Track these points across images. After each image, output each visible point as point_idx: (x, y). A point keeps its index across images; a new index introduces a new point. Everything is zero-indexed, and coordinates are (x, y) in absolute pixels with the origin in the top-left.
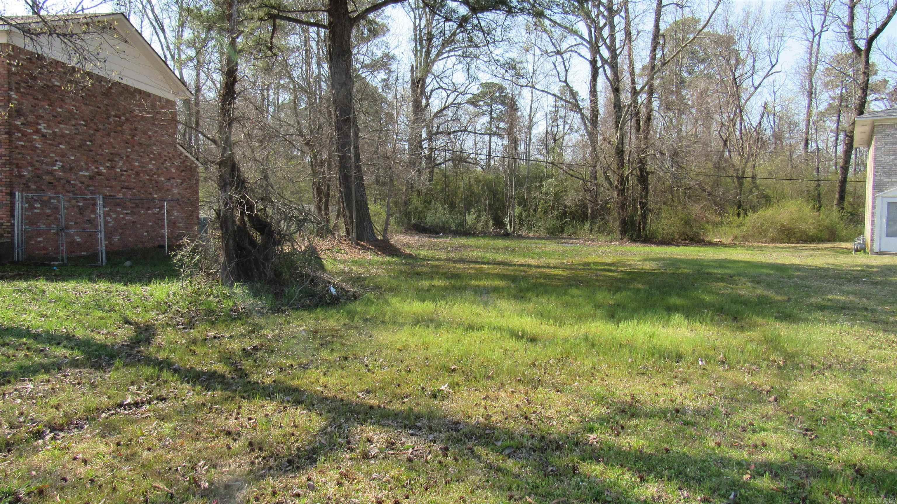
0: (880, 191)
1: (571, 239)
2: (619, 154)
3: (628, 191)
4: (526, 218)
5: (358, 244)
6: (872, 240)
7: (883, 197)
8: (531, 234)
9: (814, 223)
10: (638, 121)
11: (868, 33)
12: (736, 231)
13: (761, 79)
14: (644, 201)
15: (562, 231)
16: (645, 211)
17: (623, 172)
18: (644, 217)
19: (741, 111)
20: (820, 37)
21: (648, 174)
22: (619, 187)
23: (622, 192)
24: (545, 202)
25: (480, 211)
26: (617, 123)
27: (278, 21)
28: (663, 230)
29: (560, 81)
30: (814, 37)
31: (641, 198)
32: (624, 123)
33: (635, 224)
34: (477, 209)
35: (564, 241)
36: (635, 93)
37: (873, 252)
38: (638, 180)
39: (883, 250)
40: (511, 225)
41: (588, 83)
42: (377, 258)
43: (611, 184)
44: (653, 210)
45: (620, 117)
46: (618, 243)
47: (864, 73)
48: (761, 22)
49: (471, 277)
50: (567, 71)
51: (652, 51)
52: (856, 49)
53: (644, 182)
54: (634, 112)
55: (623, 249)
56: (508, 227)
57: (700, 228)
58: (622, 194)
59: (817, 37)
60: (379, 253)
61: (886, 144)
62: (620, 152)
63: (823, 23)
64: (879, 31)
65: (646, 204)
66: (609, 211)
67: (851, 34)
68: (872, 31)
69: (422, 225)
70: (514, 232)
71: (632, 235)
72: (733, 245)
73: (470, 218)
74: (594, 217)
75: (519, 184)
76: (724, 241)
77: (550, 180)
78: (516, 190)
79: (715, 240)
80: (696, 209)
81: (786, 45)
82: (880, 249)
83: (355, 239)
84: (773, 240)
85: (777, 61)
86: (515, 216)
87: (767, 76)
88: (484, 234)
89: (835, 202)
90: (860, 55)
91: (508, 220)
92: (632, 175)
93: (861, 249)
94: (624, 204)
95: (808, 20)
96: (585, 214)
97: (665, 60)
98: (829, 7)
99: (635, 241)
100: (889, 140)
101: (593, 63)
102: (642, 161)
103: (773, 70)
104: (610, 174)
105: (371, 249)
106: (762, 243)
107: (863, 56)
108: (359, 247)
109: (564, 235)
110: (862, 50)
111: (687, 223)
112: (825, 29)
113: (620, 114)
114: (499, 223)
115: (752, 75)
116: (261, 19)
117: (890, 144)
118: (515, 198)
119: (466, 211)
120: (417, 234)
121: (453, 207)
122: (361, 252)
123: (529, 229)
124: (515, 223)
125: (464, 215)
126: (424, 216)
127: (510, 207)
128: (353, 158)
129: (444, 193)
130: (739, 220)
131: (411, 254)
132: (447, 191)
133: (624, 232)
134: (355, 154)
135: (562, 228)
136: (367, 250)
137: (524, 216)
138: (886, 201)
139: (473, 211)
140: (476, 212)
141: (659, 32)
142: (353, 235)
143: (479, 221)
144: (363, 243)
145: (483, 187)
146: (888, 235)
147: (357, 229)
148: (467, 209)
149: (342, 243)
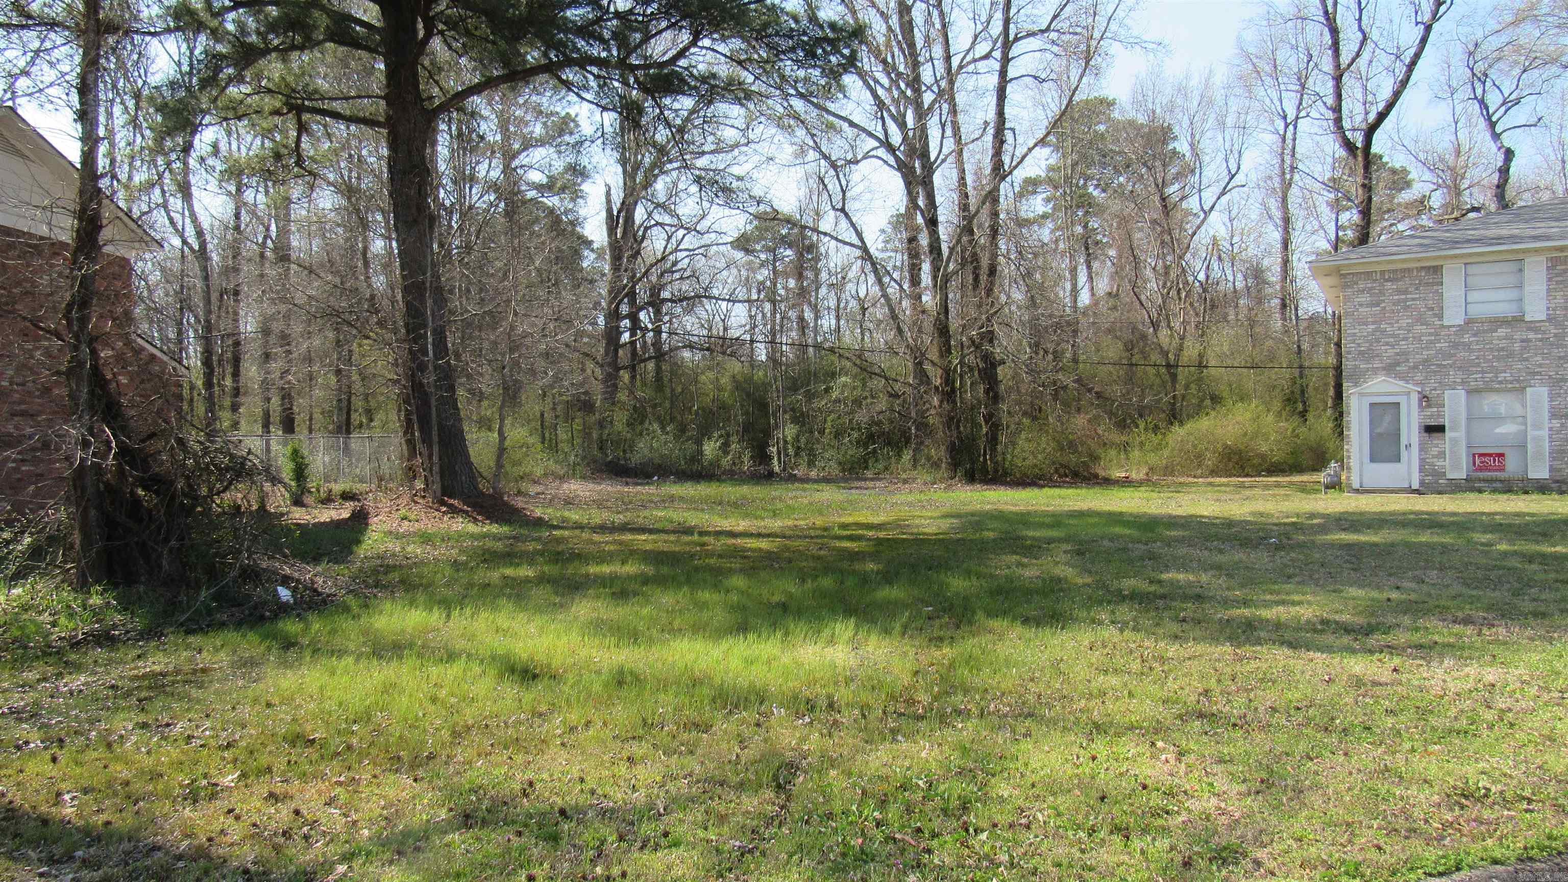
0: (1356, 384)
2: (940, 331)
4: (806, 445)
5: (443, 503)
6: (1349, 468)
7: (1361, 395)
8: (813, 474)
10: (975, 271)
11: (1365, 119)
12: (1152, 459)
13: (1214, 199)
14: (991, 411)
15: (866, 467)
16: (993, 428)
18: (993, 440)
20: (1295, 128)
21: (997, 364)
22: (944, 388)
23: (949, 396)
24: (838, 417)
25: (728, 435)
26: (935, 279)
27: (306, 117)
28: (1024, 460)
29: (834, 209)
30: (1287, 126)
31: (986, 405)
32: (947, 281)
34: (723, 432)
35: (858, 484)
37: (1349, 489)
38: (980, 376)
39: (1368, 485)
40: (779, 459)
42: (472, 528)
43: (930, 383)
44: (1007, 426)
45: (939, 270)
46: (943, 486)
47: (1364, 186)
48: (1211, 103)
49: (603, 558)
50: (844, 192)
51: (993, 155)
52: (1349, 146)
53: (989, 378)
56: (775, 461)
57: (1090, 455)
58: (949, 401)
59: (1291, 127)
60: (480, 518)
61: (1361, 305)
62: (943, 331)
63: (1300, 105)
64: (1382, 116)
65: (996, 415)
67: (1338, 122)
68: (1372, 117)
69: (622, 462)
70: (784, 470)
72: (1146, 483)
73: (710, 448)
75: (790, 386)
76: (1134, 476)
77: (843, 379)
78: (784, 398)
79: (1119, 474)
80: (1081, 422)
81: (1252, 141)
82: (1361, 484)
83: (439, 494)
84: (1214, 473)
85: (1239, 168)
86: (786, 442)
87: (1223, 193)
88: (733, 476)
89: (1330, 404)
90: (1355, 157)
91: (775, 450)
93: (1334, 485)
94: (954, 418)
95: (1276, 99)
96: (906, 434)
98: (1307, 78)
99: (971, 478)
100: (1365, 298)
103: (1232, 185)
104: (927, 367)
105: (466, 512)
106: (1196, 477)
107: (1361, 158)
108: (444, 509)
109: (869, 474)
110: (1357, 148)
111: (1068, 447)
112: (1303, 114)
113: (939, 262)
114: (762, 457)
115: (1199, 192)
116: (277, 112)
117: (1368, 306)
118: (785, 412)
119: (703, 435)
120: (611, 479)
121: (682, 429)
122: (445, 518)
123: (811, 464)
124: (787, 455)
125: (699, 443)
126: (630, 446)
127: (777, 426)
128: (431, 353)
129: (667, 404)
130: (1156, 439)
131: (540, 519)
132: (672, 402)
133: (954, 465)
134: (433, 345)
135: (866, 462)
136: (458, 513)
137: (803, 440)
138: (1366, 402)
139: (716, 435)
140: (721, 436)
141: (1004, 123)
142: (437, 487)
143: (726, 453)
144: (452, 501)
145: (732, 392)
146: (1373, 460)
147: (441, 477)
148: (705, 432)
149: (416, 502)
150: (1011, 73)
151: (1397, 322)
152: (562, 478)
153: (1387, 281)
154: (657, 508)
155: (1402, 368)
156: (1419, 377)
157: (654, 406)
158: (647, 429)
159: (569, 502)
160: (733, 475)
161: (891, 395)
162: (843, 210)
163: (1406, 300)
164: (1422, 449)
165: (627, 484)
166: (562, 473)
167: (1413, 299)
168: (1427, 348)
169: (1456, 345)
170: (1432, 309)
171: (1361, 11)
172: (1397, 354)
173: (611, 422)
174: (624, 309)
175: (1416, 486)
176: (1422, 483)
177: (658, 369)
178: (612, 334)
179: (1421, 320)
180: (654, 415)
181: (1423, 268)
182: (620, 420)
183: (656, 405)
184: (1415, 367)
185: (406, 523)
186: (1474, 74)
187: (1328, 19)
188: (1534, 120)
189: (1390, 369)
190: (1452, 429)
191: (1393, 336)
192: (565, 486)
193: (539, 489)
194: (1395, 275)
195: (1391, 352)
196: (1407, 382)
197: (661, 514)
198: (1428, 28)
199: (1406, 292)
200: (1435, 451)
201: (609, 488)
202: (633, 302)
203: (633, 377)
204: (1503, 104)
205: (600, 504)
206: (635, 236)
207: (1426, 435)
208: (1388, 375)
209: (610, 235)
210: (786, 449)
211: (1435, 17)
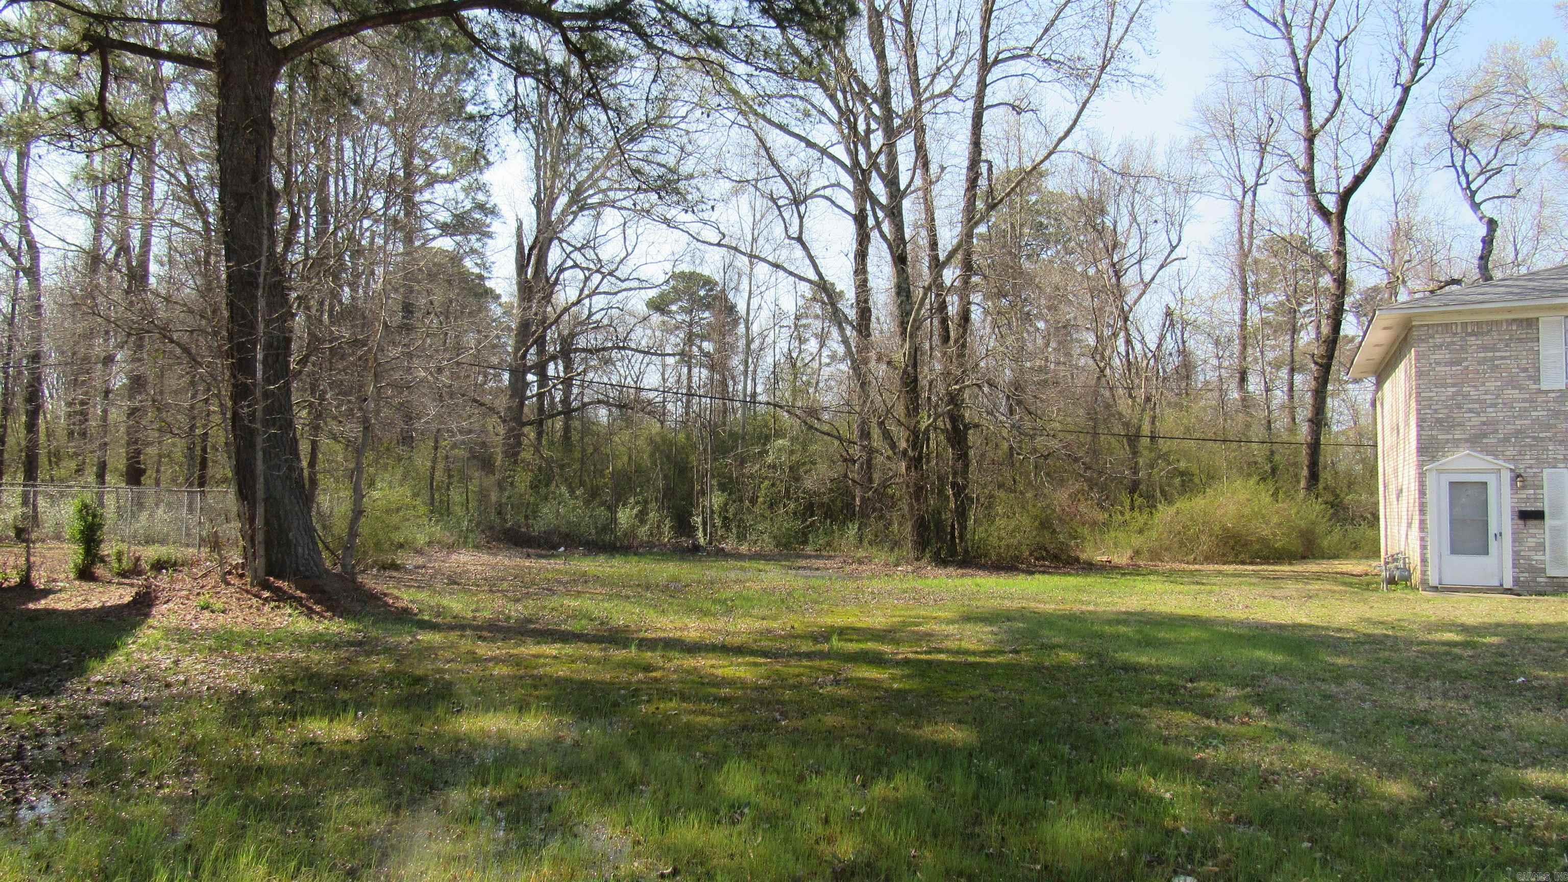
0: (1433, 459)
1: (817, 557)
2: (907, 385)
3: (928, 462)
4: (735, 515)
5: (266, 586)
6: (1424, 561)
7: (1440, 471)
8: (744, 548)
9: (1281, 523)
10: (944, 321)
11: (1338, 185)
12: (1137, 541)
13: (1155, 270)
14: (960, 481)
15: (805, 542)
16: (962, 502)
17: (918, 422)
18: (962, 514)
19: (1126, 319)
20: (1255, 194)
21: (967, 427)
22: (910, 453)
23: (916, 463)
24: (773, 485)
25: (646, 502)
26: (903, 325)
28: (1000, 539)
29: (789, 237)
30: (1245, 193)
31: (955, 474)
32: (917, 326)
33: (944, 531)
34: (640, 497)
35: (803, 563)
36: (937, 265)
37: (1425, 584)
38: (949, 440)
39: (1448, 581)
40: (705, 530)
41: (852, 256)
42: (303, 625)
43: (893, 446)
44: (978, 499)
45: (908, 314)
46: (910, 568)
47: (1338, 253)
50: (803, 224)
51: (967, 190)
52: (1322, 210)
53: (959, 443)
54: (935, 305)
55: (919, 584)
56: (700, 534)
57: (1070, 534)
58: (916, 468)
59: (1249, 195)
60: (317, 608)
61: (1438, 363)
62: (911, 382)
63: (1260, 170)
64: (1358, 180)
65: (965, 487)
66: (893, 503)
67: (1310, 185)
68: (1346, 181)
69: (524, 530)
70: (711, 543)
71: (939, 549)
72: (1133, 570)
73: (625, 516)
74: (864, 515)
75: (721, 449)
76: (1116, 560)
77: (780, 442)
78: (715, 459)
79: (1099, 558)
80: (1061, 497)
82: (1440, 580)
83: (261, 573)
84: (1209, 559)
85: (1180, 240)
86: (712, 512)
87: (1162, 267)
90: (1329, 222)
91: (699, 520)
92: (935, 429)
93: (1402, 580)
94: (922, 488)
95: (1233, 165)
96: (849, 506)
97: (993, 199)
98: (1270, 140)
99: (941, 562)
100: (1443, 355)
101: (860, 219)
102: (954, 399)
103: (1173, 256)
104: (893, 428)
105: (299, 600)
106: (1188, 563)
107: (1334, 224)
108: (266, 594)
109: (809, 550)
110: (1331, 213)
111: (1045, 524)
112: (1261, 181)
113: (908, 307)
114: (683, 526)
115: (1140, 262)
118: (713, 476)
119: (618, 501)
120: (508, 549)
121: (594, 493)
122: (267, 609)
123: (741, 537)
124: (713, 526)
125: (612, 510)
126: (534, 512)
127: (703, 493)
128: (259, 374)
129: (576, 466)
130: (1141, 519)
131: (406, 610)
132: (583, 463)
133: (922, 544)
134: (265, 362)
135: (805, 535)
136: (285, 601)
137: (732, 510)
138: (1446, 479)
139: (632, 500)
140: (637, 503)
141: (980, 154)
142: (260, 563)
143: (643, 522)
144: (280, 583)
145: (652, 455)
146: (1454, 551)
147: (267, 550)
148: (620, 498)
149: (228, 584)
150: (988, 101)
151: (1483, 384)
152: (451, 548)
153: (1470, 335)
154: (568, 593)
155: (1491, 440)
156: (1511, 452)
157: (562, 467)
158: (554, 493)
159: (454, 581)
160: (651, 548)
161: (845, 460)
162: (799, 240)
163: (1493, 359)
164: (1517, 539)
165: (529, 556)
166: (450, 541)
167: (1503, 358)
168: (1520, 417)
169: (1556, 414)
170: (1525, 370)
171: (1338, 68)
172: (1484, 423)
173: (512, 484)
174: (532, 357)
175: (1508, 584)
176: (1516, 581)
177: (567, 429)
178: (518, 387)
179: (1512, 383)
180: (562, 475)
181: (1514, 320)
182: (522, 481)
183: (563, 465)
184: (1506, 439)
185: (207, 614)
186: (1453, 139)
187: (1299, 78)
188: (1512, 192)
189: (1476, 441)
190: (1554, 516)
191: (1478, 401)
192: (454, 557)
193: (420, 561)
194: (1480, 329)
195: (1476, 421)
196: (1496, 457)
197: (574, 603)
198: (1406, 90)
199: (1494, 349)
200: (1531, 542)
201: (507, 562)
202: (541, 351)
203: (540, 435)
204: (1481, 173)
205: (492, 586)
206: (548, 279)
207: (1521, 522)
208: (1472, 448)
209: (519, 275)
210: (712, 519)
211: (1413, 79)
